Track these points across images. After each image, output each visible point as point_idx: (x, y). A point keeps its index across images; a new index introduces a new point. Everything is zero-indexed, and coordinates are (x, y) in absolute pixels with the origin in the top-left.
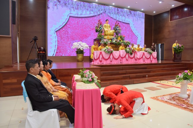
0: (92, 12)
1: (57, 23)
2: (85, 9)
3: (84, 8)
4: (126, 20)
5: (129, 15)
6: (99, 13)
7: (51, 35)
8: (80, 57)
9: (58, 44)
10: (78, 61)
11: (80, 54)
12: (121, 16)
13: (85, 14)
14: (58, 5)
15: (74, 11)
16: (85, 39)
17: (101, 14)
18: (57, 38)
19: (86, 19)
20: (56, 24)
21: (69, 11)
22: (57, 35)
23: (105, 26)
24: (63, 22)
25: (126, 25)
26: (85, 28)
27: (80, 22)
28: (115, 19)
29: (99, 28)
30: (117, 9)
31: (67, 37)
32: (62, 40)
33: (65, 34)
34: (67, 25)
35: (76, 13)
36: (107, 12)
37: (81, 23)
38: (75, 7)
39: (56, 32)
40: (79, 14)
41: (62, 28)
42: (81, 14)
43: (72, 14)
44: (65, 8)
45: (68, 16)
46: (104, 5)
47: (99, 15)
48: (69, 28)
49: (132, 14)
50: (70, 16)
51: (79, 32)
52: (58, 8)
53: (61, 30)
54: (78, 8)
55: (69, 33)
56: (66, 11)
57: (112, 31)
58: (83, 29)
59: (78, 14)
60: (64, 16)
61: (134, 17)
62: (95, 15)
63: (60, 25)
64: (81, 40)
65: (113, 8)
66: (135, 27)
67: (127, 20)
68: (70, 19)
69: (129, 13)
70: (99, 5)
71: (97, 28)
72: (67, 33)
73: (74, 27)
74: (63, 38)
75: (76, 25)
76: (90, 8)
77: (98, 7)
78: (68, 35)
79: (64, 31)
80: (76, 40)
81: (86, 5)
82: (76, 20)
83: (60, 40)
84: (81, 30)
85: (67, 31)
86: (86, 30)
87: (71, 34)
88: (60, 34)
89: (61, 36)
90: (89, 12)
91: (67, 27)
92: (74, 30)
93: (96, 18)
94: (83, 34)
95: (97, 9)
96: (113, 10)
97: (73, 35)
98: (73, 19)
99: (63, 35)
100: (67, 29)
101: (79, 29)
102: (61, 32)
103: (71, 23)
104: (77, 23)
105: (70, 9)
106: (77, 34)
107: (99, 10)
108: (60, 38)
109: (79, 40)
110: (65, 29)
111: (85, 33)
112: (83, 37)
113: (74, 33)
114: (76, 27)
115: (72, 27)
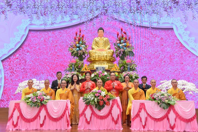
0: (76, 17)
1: (5, 44)
2: (60, 12)
3: (58, 11)
4: (161, 22)
5: (171, 8)
6: (91, 16)
9: (5, 83)
12: (146, 16)
13: (60, 23)
14: (7, 12)
15: (39, 18)
17: (97, 17)
18: (5, 73)
19: (62, 31)
20: (2, 47)
21: (29, 19)
22: (4, 68)
23: (97, 43)
24: (16, 42)
25: (163, 33)
27: (51, 39)
28: (131, 24)
31: (23, 71)
32: (13, 77)
33: (20, 64)
34: (23, 46)
35: (43, 22)
36: (109, 11)
37: (53, 42)
38: (39, 12)
39: (2, 61)
40: (48, 24)
41: (13, 53)
42: (52, 24)
43: (35, 25)
44: (20, 16)
45: (25, 30)
47: (91, 19)
48: (28, 52)
50: (30, 30)
51: (47, 59)
52: (8, 17)
53: (12, 56)
54: (47, 13)
55: (27, 62)
56: (23, 20)
58: (56, 53)
59: (45, 25)
60: (18, 31)
61: (189, 12)
62: (83, 21)
63: (10, 49)
64: (52, 74)
66: (190, 35)
67: (164, 21)
68: (30, 35)
72: (24, 61)
73: (38, 49)
74: (15, 72)
75: (42, 46)
76: (72, 8)
77: (89, 4)
78: (25, 66)
79: (17, 59)
80: (41, 75)
81: (63, 4)
82: (42, 35)
83: (10, 76)
84: (53, 54)
85: (25, 58)
86: (63, 54)
87: (31, 63)
88: (10, 64)
89: (12, 69)
90: (70, 17)
91: (25, 51)
92: (37, 56)
93: (85, 26)
94: (56, 62)
95: (87, 8)
96: (125, 4)
97: (36, 65)
98: (36, 35)
99: (15, 67)
100: (25, 54)
101: (47, 53)
102: (13, 60)
103: (31, 43)
104: (45, 41)
105: (30, 16)
106: (44, 62)
107: (91, 11)
108: (10, 72)
109: (48, 74)
110: (20, 55)
111: (60, 61)
112: (55, 69)
113: (38, 61)
114: (42, 50)
115: (33, 50)
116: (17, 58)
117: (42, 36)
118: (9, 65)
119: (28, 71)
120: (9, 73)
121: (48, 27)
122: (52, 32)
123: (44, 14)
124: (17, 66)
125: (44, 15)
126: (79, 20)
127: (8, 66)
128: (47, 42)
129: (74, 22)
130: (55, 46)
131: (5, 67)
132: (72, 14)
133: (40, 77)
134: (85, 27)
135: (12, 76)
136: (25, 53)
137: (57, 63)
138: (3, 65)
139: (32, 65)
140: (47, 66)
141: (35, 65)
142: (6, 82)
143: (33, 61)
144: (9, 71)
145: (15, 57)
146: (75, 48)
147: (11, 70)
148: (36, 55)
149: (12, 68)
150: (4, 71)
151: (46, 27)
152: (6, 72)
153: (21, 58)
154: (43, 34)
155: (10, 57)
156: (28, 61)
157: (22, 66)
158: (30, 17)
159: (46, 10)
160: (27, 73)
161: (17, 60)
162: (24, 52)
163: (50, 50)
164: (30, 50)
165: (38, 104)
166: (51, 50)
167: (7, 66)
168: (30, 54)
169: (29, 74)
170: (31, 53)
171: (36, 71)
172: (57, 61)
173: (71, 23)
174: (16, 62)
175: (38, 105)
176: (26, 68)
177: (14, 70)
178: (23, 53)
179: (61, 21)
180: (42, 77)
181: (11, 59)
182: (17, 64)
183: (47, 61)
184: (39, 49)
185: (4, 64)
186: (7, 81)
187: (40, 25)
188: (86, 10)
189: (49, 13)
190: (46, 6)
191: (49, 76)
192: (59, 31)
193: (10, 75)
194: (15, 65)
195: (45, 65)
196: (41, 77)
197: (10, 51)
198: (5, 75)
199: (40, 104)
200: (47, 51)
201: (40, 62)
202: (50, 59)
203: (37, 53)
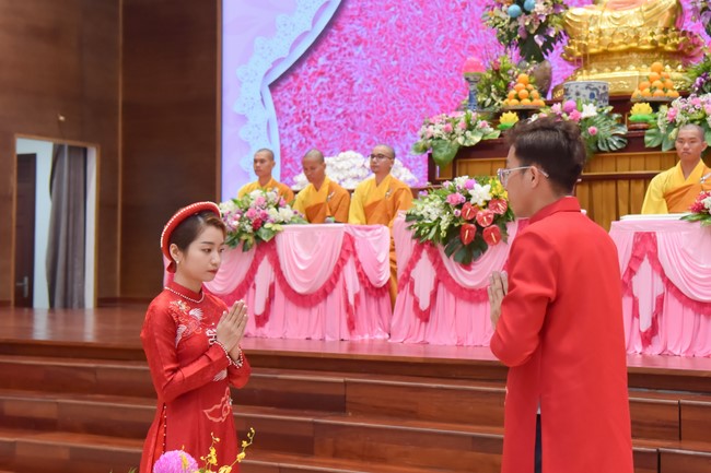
1: (280, 19)
7: (243, 119)
18: (282, 136)
20: (269, 30)
22: (280, 114)
24: (317, 7)
31: (341, 122)
33: (331, 96)
34: (342, 21)
39: (273, 87)
41: (309, 51)
48: (357, 44)
51: (429, 67)
53: (305, 66)
55: (356, 84)
58: (465, 36)
63: (295, 35)
72: (344, 83)
73: (395, 27)
74: (316, 131)
75: (410, 10)
78: (348, 101)
79: (321, 74)
83: (301, 145)
84: (453, 41)
85: (347, 69)
87: (368, 90)
88: (298, 99)
89: (304, 117)
91: (346, 40)
92: (392, 57)
97: (389, 98)
99: (314, 107)
100: (347, 52)
101: (430, 39)
102: (307, 81)
106: (416, 81)
108: (298, 129)
110: (329, 58)
113: (396, 78)
114: (409, 30)
115: (376, 32)
116: (319, 69)
118: (295, 102)
119: (361, 123)
120: (296, 132)
124: (320, 103)
127: (290, 107)
130: (460, 7)
131: (281, 109)
133: (404, 146)
135: (305, 148)
136: (349, 49)
138: (275, 103)
139: (373, 97)
140: (429, 99)
141: (386, 96)
142: (286, 172)
143: (378, 78)
144: (296, 126)
145: (312, 70)
146: (504, 8)
147: (300, 120)
148: (390, 54)
149: (306, 112)
150: (279, 127)
152: (287, 132)
153: (334, 69)
155: (298, 71)
156: (360, 81)
157: (339, 103)
160: (358, 133)
161: (321, 80)
162: (345, 45)
163: (441, 26)
164: (364, 36)
165: (244, 237)
166: (447, 27)
167: (287, 106)
168: (365, 49)
169: (363, 135)
170: (368, 46)
171: (389, 121)
174: (318, 88)
175: (246, 241)
176: (351, 109)
177: (313, 120)
178: (340, 51)
181: (302, 76)
182: (321, 96)
183: (428, 74)
184: (399, 27)
185: (277, 98)
186: (289, 166)
193: (298, 142)
194: (315, 103)
195: (423, 92)
197: (297, 42)
198: (283, 141)
199: (251, 240)
200: (428, 31)
201: (404, 84)
202: (442, 68)
203: (392, 44)
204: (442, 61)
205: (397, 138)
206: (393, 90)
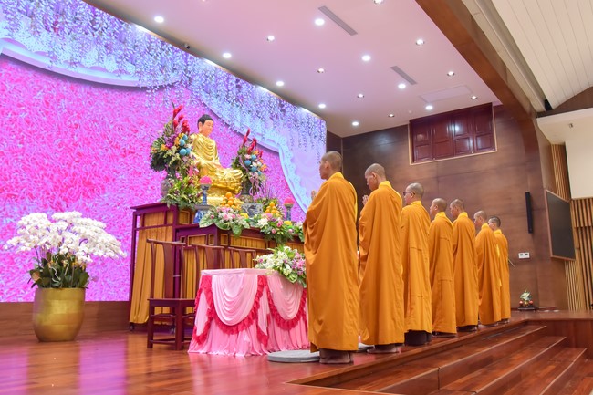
0: (130, 68)
2: (97, 41)
3: (91, 37)
5: (277, 116)
6: (160, 80)
8: (61, 308)
10: (44, 338)
11: (67, 292)
13: (93, 68)
15: (36, 33)
16: (80, 201)
17: (172, 86)
19: (96, 92)
23: (199, 145)
26: (87, 142)
27: (64, 103)
28: (227, 125)
29: (174, 148)
30: (237, 81)
35: (47, 49)
36: (195, 83)
37: (70, 112)
40: (62, 58)
43: (22, 46)
46: (188, 49)
47: (162, 88)
49: (288, 114)
51: (47, 156)
54: (62, 29)
57: (230, 174)
58: (75, 145)
59: (54, 58)
61: (295, 131)
62: (144, 85)
64: (59, 203)
65: (222, 72)
66: (295, 171)
67: (269, 137)
69: (277, 110)
70: (163, 43)
71: (163, 147)
73: (23, 122)
75: (37, 114)
76: (124, 43)
77: (159, 51)
80: (27, 200)
81: (105, 25)
82: (39, 84)
84: (66, 146)
86: (92, 153)
90: (117, 62)
92: (19, 141)
93: (148, 98)
94: (72, 170)
95: (155, 58)
96: (221, 81)
97: (13, 169)
98: (21, 77)
101: (51, 139)
103: (4, 97)
104: (47, 103)
105: (9, 16)
106: (37, 163)
107: (163, 68)
109: (47, 202)
111: (83, 169)
112: (69, 190)
113: (21, 157)
114: (35, 127)
115: (7, 119)
117: (41, 88)
121: (59, 66)
122: (69, 84)
123: (54, 29)
125: (52, 30)
126: (137, 79)
128: (52, 108)
129: (126, 80)
130: (73, 126)
132: (121, 58)
133: (22, 207)
134: (147, 101)
137: (74, 175)
140: (45, 178)
141: (10, 167)
143: (5, 152)
148: (17, 138)
151: (54, 64)
154: (45, 80)
158: (9, 19)
159: (60, 20)
163: (59, 133)
171: (11, 187)
172: (77, 170)
173: (118, 78)
179: (97, 65)
180: (27, 207)
183: (46, 162)
184: (27, 122)
187: (37, 52)
188: (154, 62)
189: (66, 30)
190: (61, 10)
191: (50, 209)
192: (88, 91)
195: (42, 172)
196: (25, 209)
200: (50, 133)
201: (27, 163)
202: (57, 160)
203: (20, 132)
204: (57, 155)
205: (16, 200)
206: (16, 165)
